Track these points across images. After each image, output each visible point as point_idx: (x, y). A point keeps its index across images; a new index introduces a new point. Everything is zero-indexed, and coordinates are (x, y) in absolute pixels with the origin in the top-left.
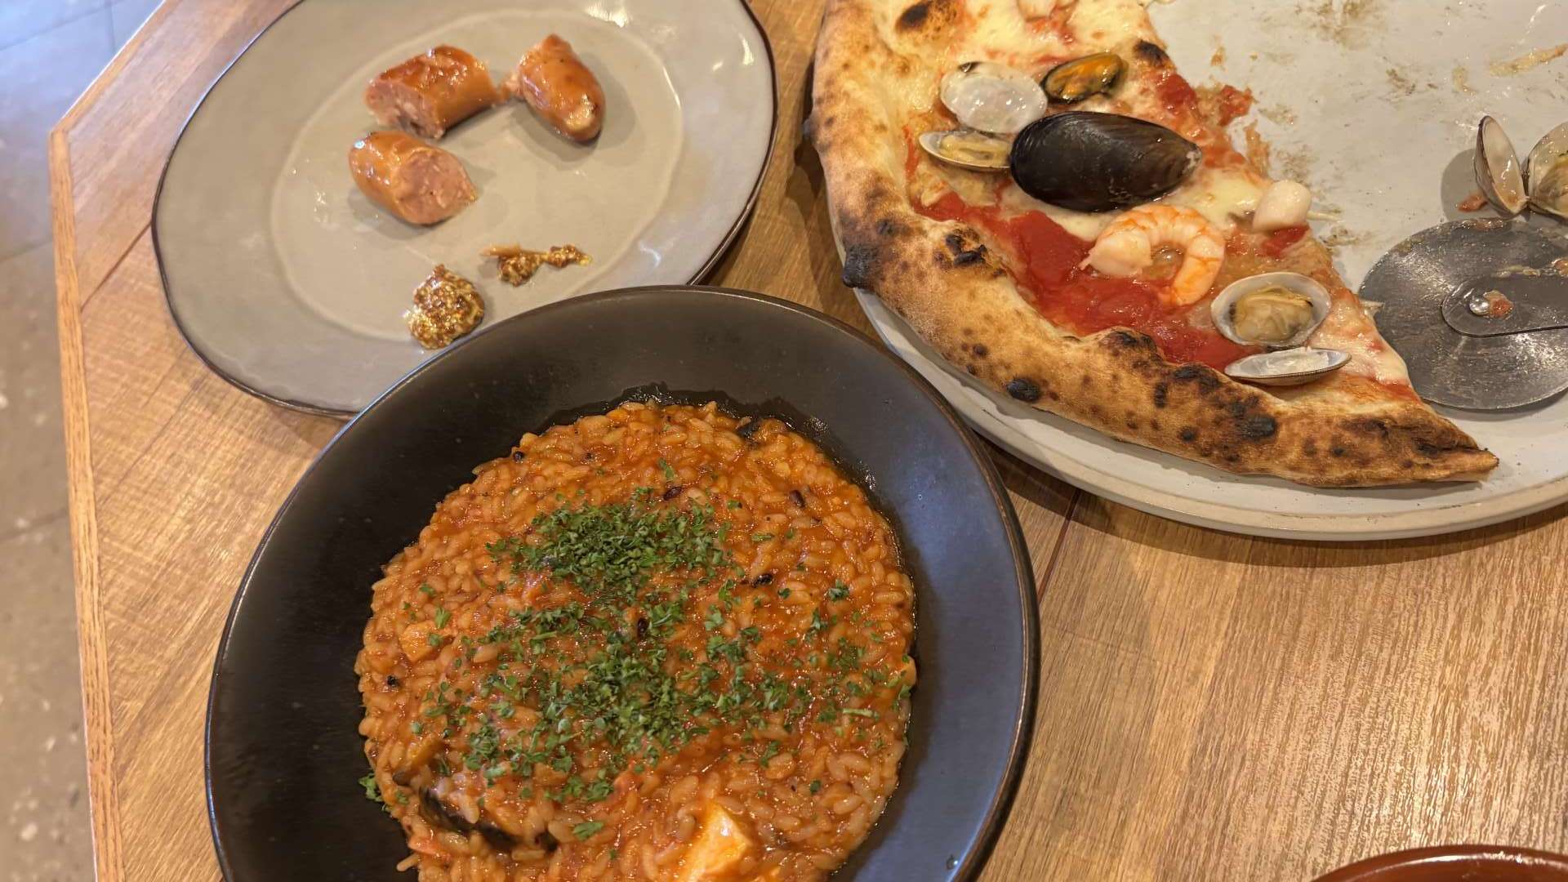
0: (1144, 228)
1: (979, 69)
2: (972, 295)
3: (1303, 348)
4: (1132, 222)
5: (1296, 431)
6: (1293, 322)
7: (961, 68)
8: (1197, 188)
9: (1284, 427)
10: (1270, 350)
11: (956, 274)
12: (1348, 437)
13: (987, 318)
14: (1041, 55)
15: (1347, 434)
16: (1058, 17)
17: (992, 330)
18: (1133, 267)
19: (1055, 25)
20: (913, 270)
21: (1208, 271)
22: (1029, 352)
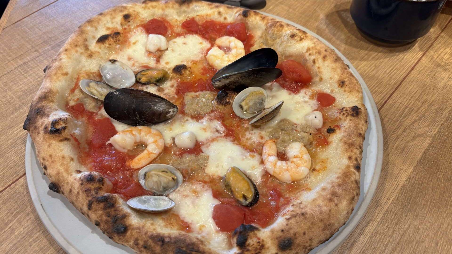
0: (133, 135)
1: (116, 63)
2: (50, 146)
3: (165, 197)
4: (131, 132)
5: (133, 234)
6: (165, 186)
7: (110, 61)
8: (168, 125)
9: (130, 231)
10: (154, 194)
11: (47, 136)
12: (150, 242)
13: (51, 156)
14: (144, 65)
15: (150, 241)
16: (157, 54)
17: (50, 161)
18: (124, 148)
19: (155, 56)
20: (37, 130)
21: (149, 157)
22: (58, 173)
